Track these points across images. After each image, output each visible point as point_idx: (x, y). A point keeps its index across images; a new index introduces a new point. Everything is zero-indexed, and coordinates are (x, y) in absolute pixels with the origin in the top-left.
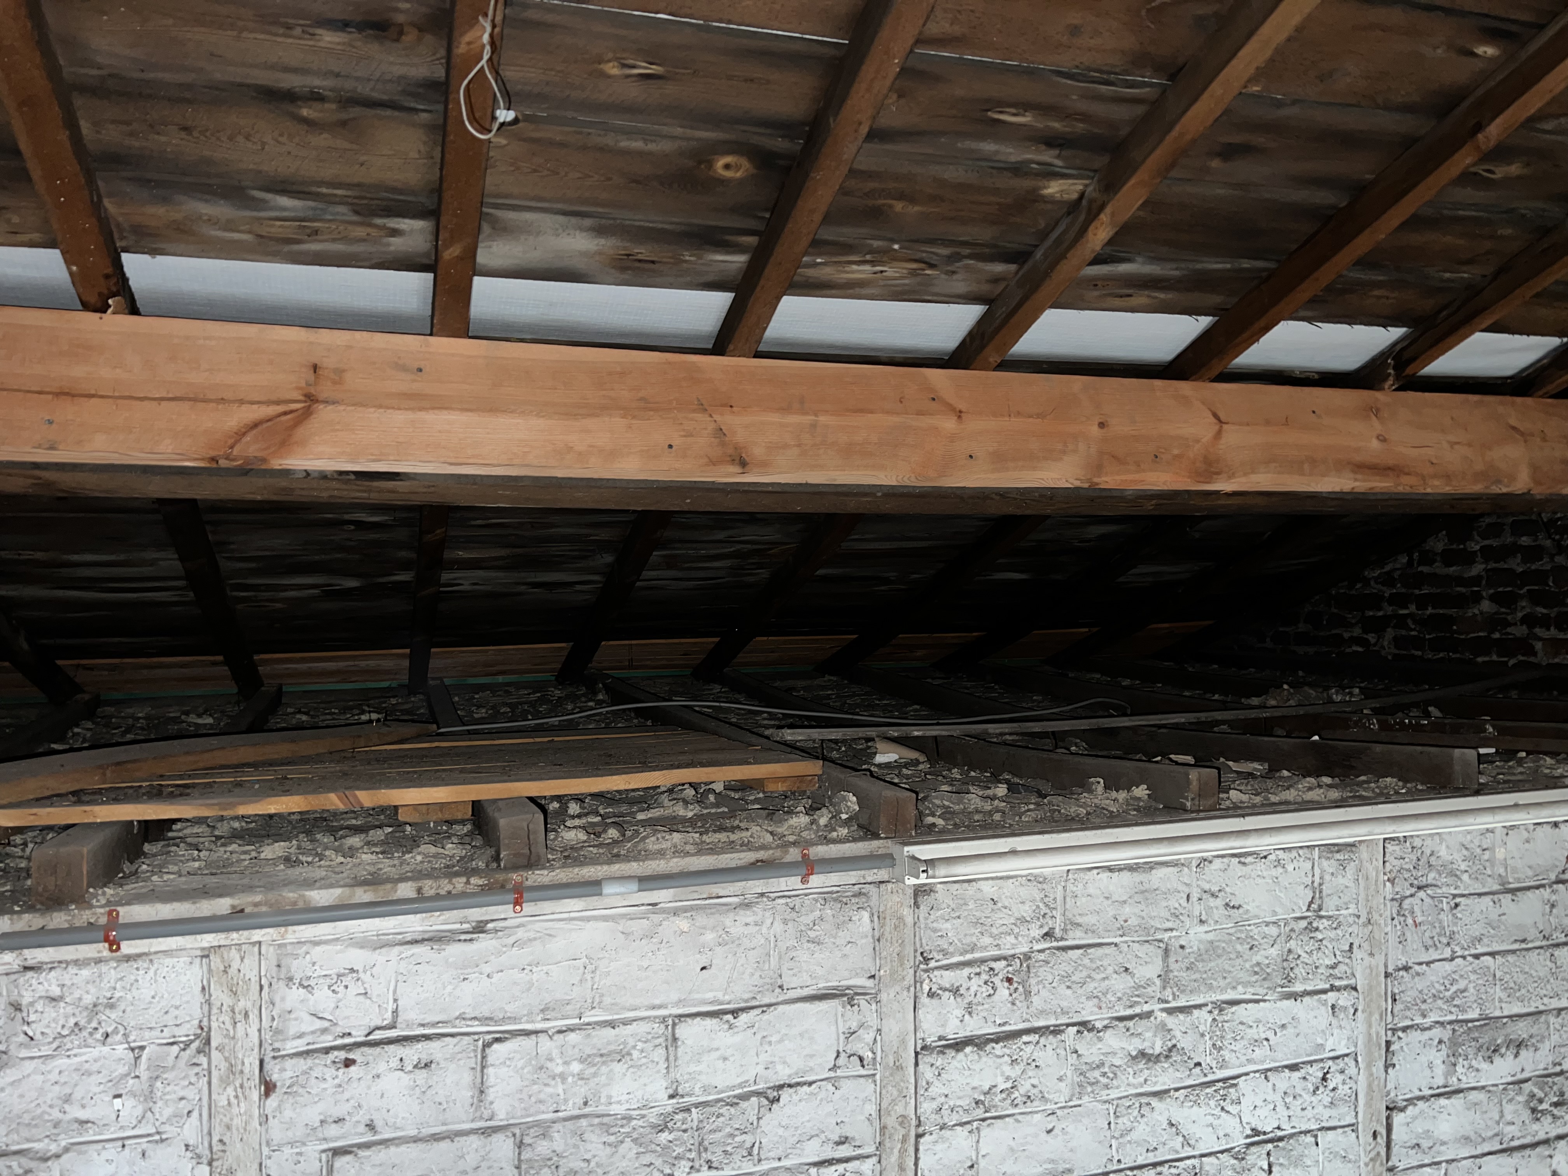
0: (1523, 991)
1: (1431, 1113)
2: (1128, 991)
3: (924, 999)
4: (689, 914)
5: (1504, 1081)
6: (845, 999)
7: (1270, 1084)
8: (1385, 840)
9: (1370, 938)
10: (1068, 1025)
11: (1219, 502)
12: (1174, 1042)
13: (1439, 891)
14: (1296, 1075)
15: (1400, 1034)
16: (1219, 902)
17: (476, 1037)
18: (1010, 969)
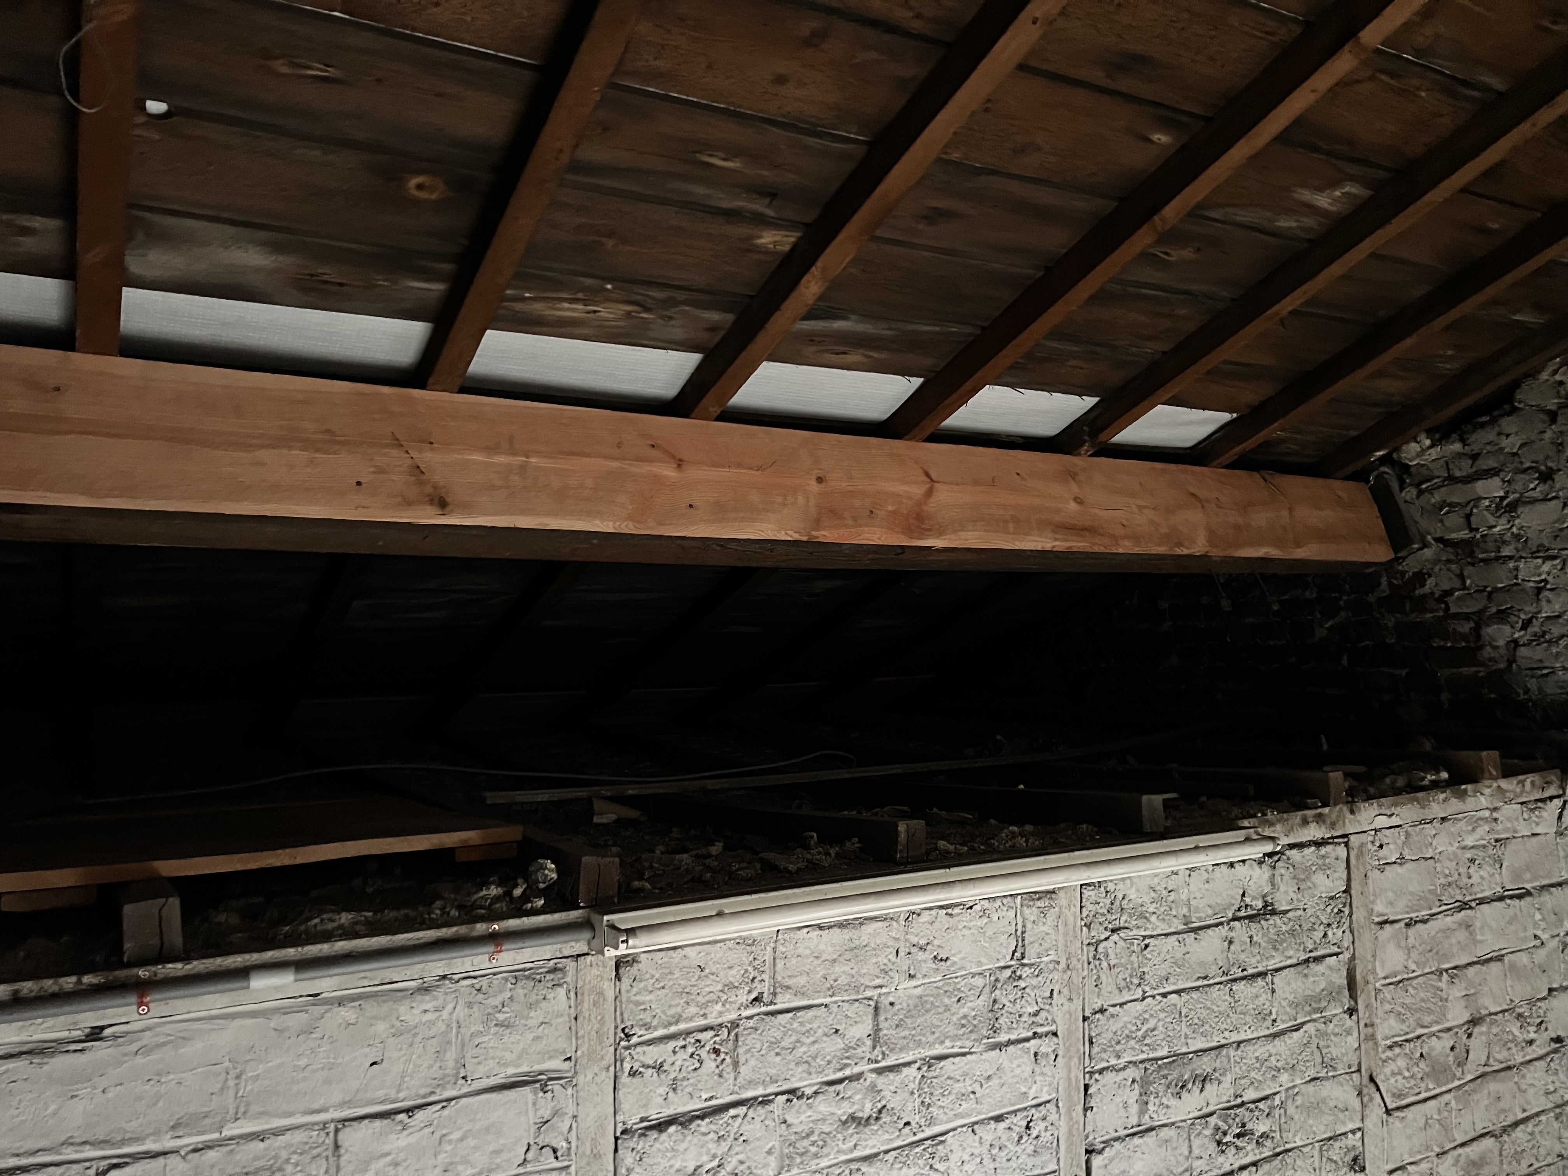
0: (1207, 1027)
1: (1127, 1153)
2: (838, 1054)
3: (624, 1079)
4: (356, 1004)
5: (1192, 1115)
6: (538, 1085)
7: (977, 1138)
8: (1082, 885)
9: (1069, 983)
10: (777, 1094)
11: (931, 558)
12: (883, 1102)
13: (1131, 934)
14: (1002, 1125)
15: (1097, 1076)
16: (928, 956)
17: (87, 1164)
18: (717, 1039)
